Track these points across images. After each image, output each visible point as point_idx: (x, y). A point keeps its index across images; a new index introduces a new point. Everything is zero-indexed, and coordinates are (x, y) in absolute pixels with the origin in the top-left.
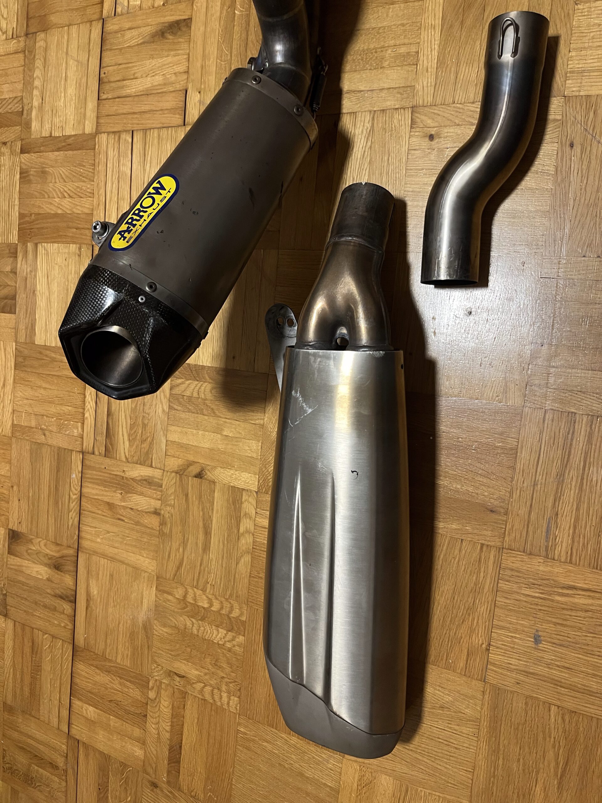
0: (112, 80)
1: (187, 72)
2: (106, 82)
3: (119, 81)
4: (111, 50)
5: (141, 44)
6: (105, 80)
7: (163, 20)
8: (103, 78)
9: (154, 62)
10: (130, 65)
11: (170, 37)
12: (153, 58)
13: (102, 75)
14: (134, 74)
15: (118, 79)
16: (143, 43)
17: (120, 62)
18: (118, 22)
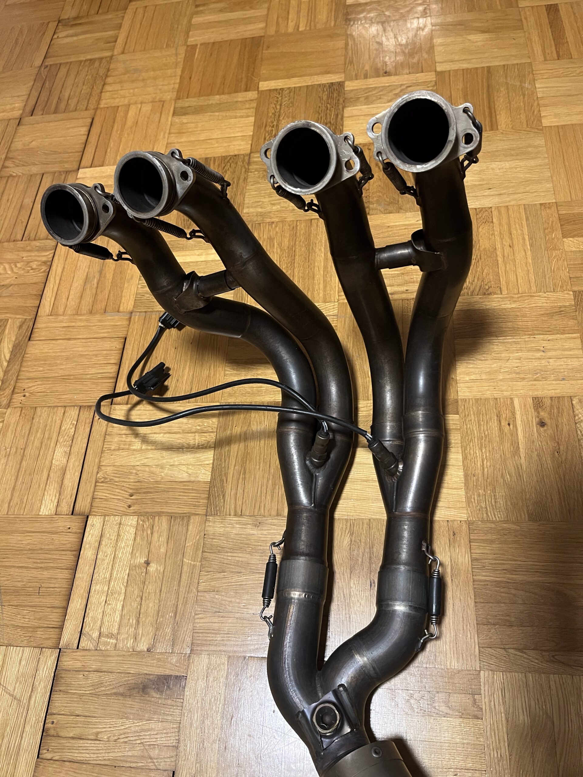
0: (62, 734)
1: (177, 747)
2: (53, 736)
3: (73, 738)
4: (66, 693)
5: (111, 694)
6: (52, 732)
7: (145, 670)
8: (48, 729)
9: (128, 723)
10: (94, 720)
11: (155, 695)
12: (127, 718)
13: (48, 725)
14: (97, 734)
15: (71, 735)
16: (115, 694)
17: (77, 713)
18: (80, 658)
